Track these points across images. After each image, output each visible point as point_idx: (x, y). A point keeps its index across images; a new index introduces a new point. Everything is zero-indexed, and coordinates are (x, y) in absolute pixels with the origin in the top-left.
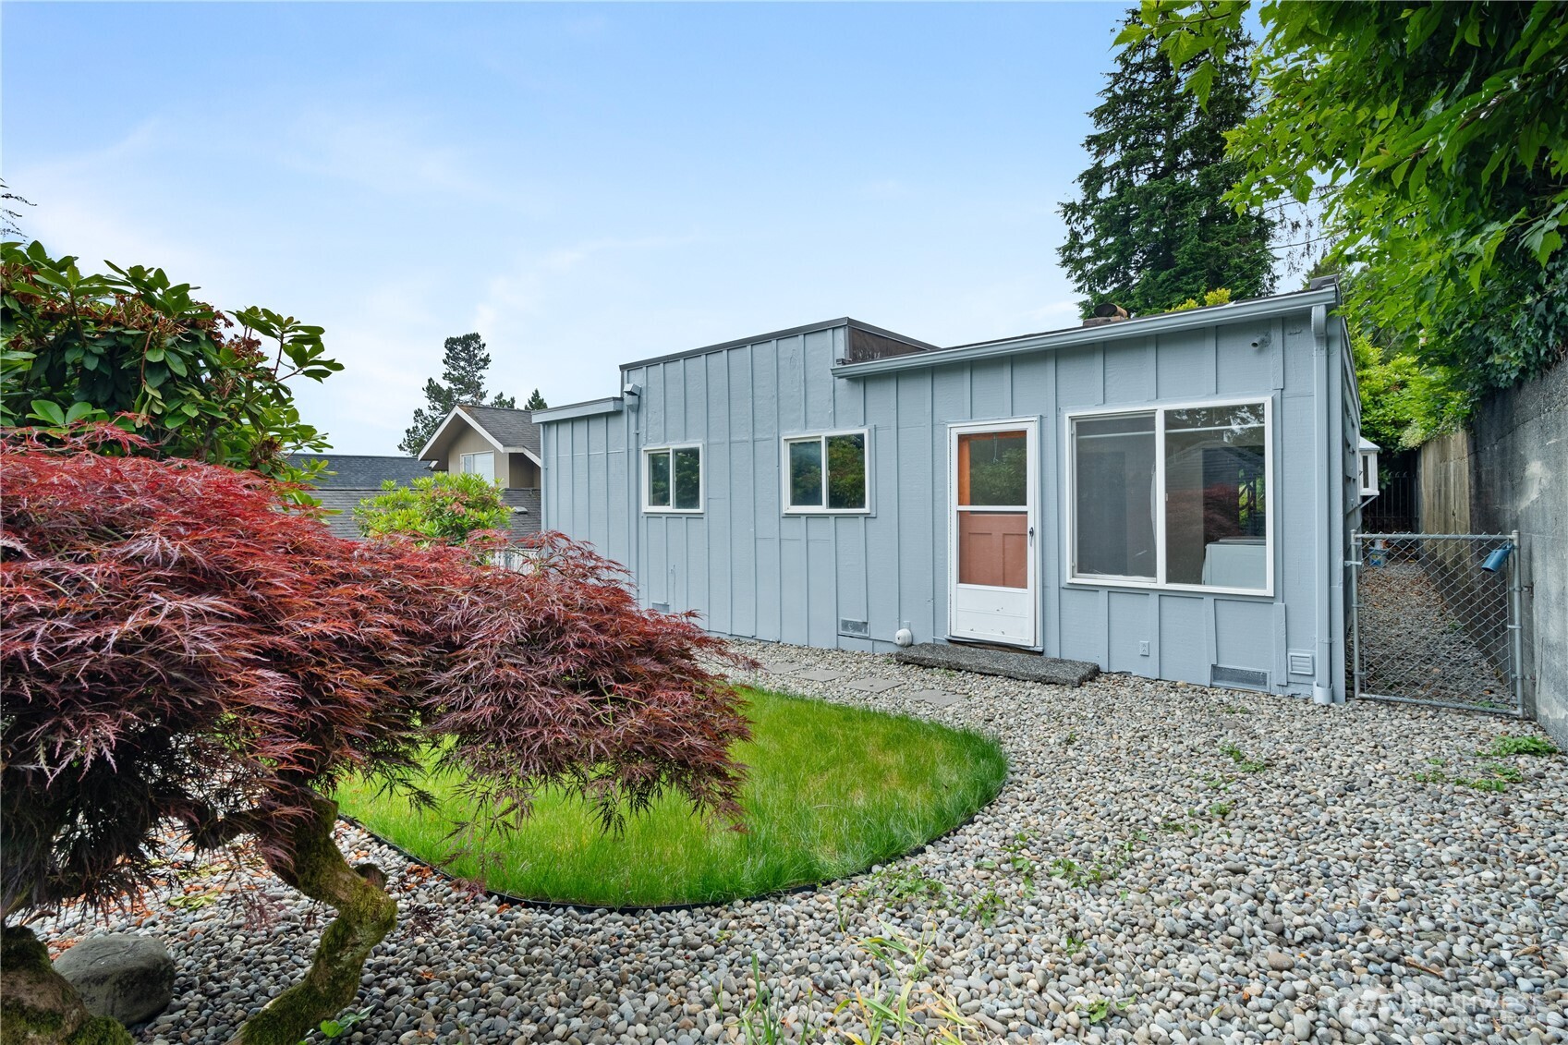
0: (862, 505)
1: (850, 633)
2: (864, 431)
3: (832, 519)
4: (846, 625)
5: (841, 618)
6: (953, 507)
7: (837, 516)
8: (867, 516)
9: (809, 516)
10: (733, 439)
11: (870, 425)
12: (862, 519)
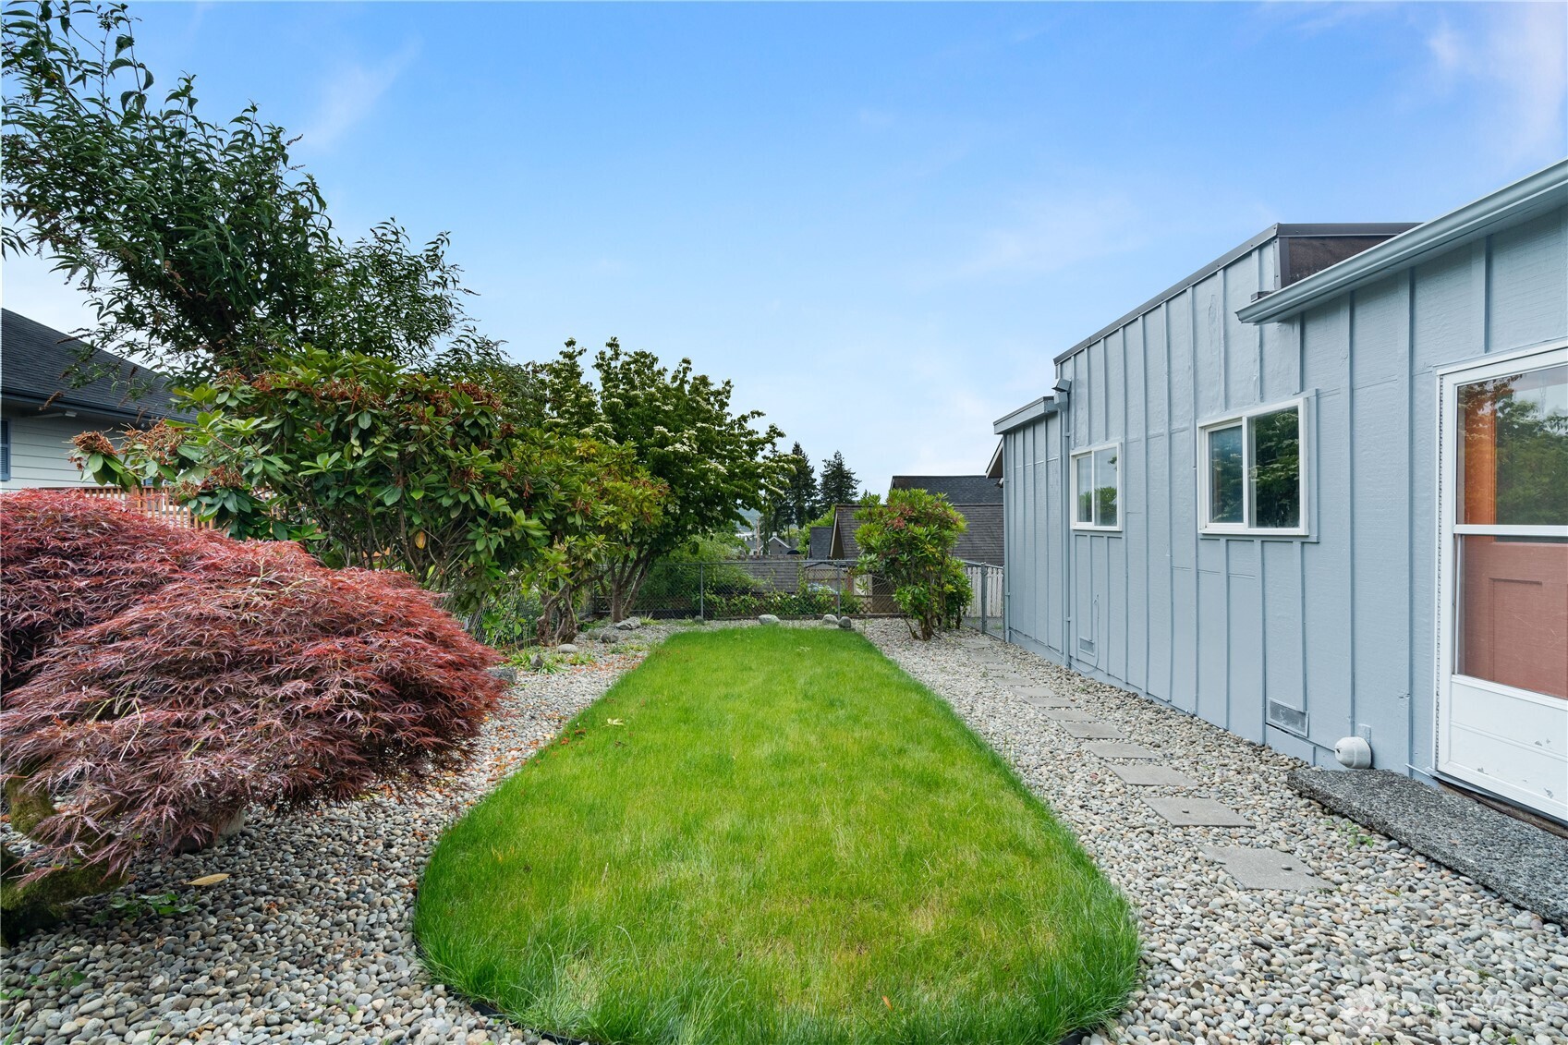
0: (1295, 523)
1: (1281, 724)
2: (1299, 402)
3: (1258, 543)
4: (1276, 709)
5: (1270, 699)
6: (1446, 525)
7: (1265, 540)
8: (1304, 541)
9: (1230, 538)
10: (1151, 432)
11: (1310, 392)
12: (1297, 544)
